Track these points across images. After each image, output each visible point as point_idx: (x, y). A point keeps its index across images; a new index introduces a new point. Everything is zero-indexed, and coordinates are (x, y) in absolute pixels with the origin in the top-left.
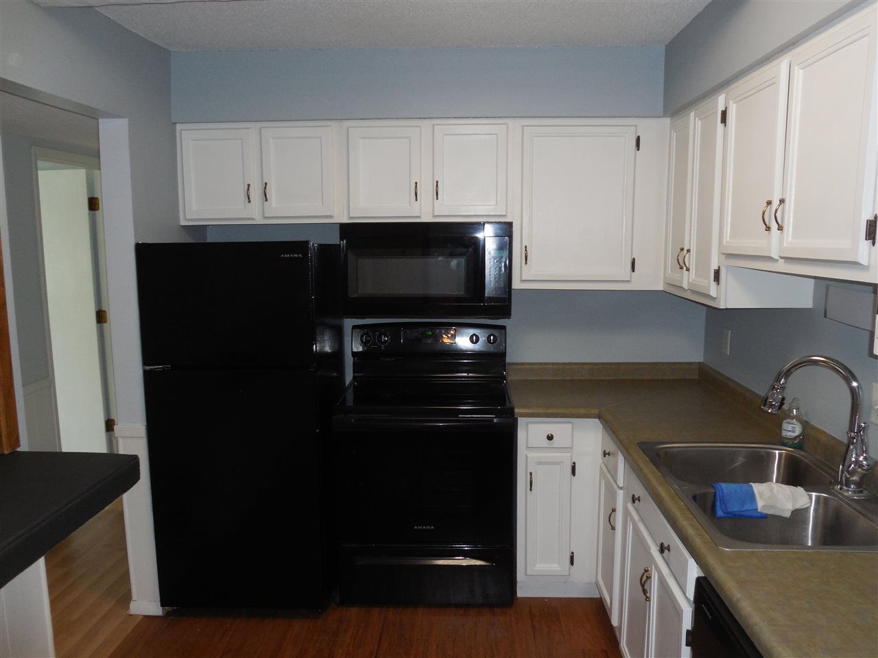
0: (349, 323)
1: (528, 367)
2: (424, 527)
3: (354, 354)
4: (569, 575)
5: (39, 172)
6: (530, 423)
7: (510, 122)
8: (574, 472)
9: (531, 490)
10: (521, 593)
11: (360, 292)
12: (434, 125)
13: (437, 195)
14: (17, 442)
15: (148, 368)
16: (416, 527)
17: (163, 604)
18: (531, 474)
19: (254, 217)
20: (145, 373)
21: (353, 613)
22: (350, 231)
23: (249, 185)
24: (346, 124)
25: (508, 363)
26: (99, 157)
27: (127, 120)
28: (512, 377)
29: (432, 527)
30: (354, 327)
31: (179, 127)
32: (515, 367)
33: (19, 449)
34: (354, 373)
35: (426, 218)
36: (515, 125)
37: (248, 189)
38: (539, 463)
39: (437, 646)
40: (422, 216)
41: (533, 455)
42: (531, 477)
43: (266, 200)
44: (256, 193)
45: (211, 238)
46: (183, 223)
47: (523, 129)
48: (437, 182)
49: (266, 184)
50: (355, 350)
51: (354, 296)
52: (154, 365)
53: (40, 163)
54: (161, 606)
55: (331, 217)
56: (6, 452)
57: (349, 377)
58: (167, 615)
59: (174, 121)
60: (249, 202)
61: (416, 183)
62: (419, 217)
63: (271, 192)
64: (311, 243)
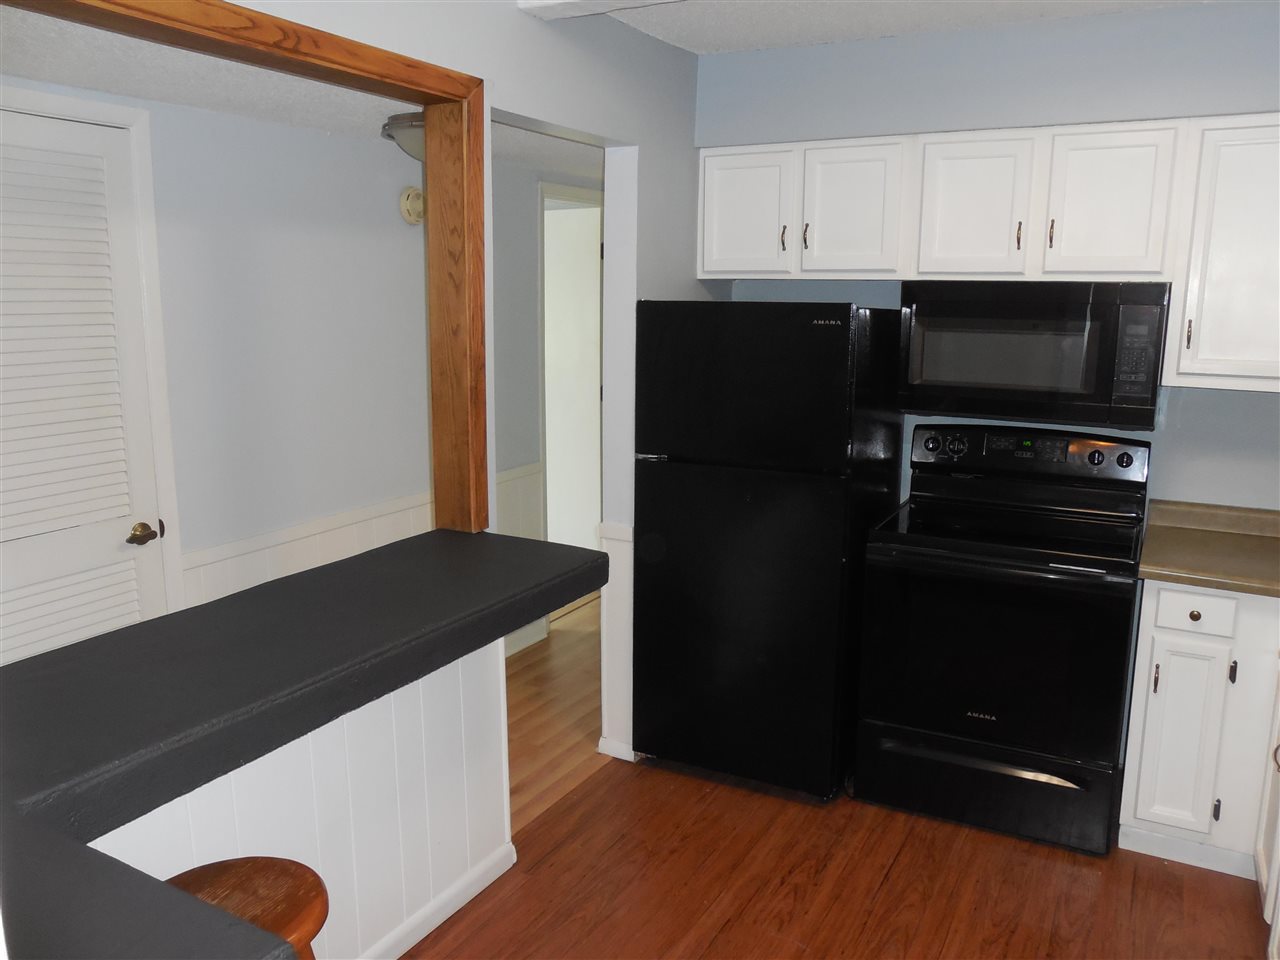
0: (911, 421)
1: (1183, 508)
2: (982, 716)
3: (914, 465)
4: (1209, 834)
5: (546, 212)
6: (1166, 590)
7: (1182, 124)
8: (1233, 676)
9: (1155, 690)
10: (1125, 843)
11: (924, 378)
12: (1054, 136)
13: (1051, 241)
14: (485, 522)
15: (641, 456)
16: (969, 714)
17: (636, 748)
18: (1157, 667)
19: (788, 269)
20: (638, 462)
21: (871, 813)
22: (912, 291)
23: (785, 227)
24: (923, 138)
25: (1151, 501)
26: (603, 190)
27: (637, 148)
28: (1152, 520)
29: (993, 718)
30: (918, 427)
31: (703, 152)
32: (1162, 506)
33: (487, 530)
34: (911, 490)
35: (1033, 275)
36: (1189, 128)
37: (783, 233)
38: (1175, 653)
39: (978, 881)
40: (1026, 272)
41: (1163, 638)
42: (1157, 672)
43: (806, 247)
44: (793, 238)
45: (737, 296)
46: (701, 276)
47: (1203, 134)
48: (1053, 221)
49: (807, 225)
50: (915, 459)
51: (915, 383)
52: (648, 454)
53: (547, 202)
54: (634, 749)
55: (893, 271)
56: (474, 532)
57: (905, 494)
58: (640, 762)
59: (696, 145)
60: (784, 249)
61: (1020, 223)
62: (1021, 274)
63: (813, 237)
64: (854, 307)
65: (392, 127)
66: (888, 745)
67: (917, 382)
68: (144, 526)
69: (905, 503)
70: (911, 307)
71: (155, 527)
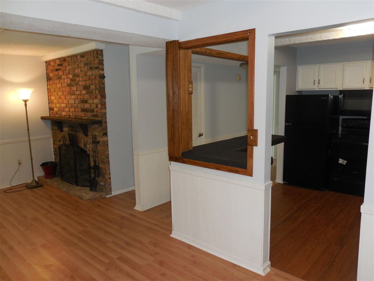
3: (342, 127)
12: (371, 62)
19: (315, 88)
22: (341, 92)
23: (315, 80)
24: (344, 63)
27: (286, 67)
29: (358, 173)
30: (343, 119)
31: (298, 66)
40: (366, 88)
43: (319, 84)
44: (316, 82)
45: (303, 94)
46: (297, 90)
49: (319, 80)
50: (342, 125)
52: (288, 123)
54: (283, 181)
55: (337, 88)
57: (340, 132)
59: (296, 65)
60: (315, 84)
61: (364, 79)
62: (364, 88)
63: (321, 82)
64: (330, 95)
65: (241, 65)
66: (336, 179)
67: (342, 109)
68: (200, 134)
69: (340, 134)
70: (341, 95)
71: (202, 134)
